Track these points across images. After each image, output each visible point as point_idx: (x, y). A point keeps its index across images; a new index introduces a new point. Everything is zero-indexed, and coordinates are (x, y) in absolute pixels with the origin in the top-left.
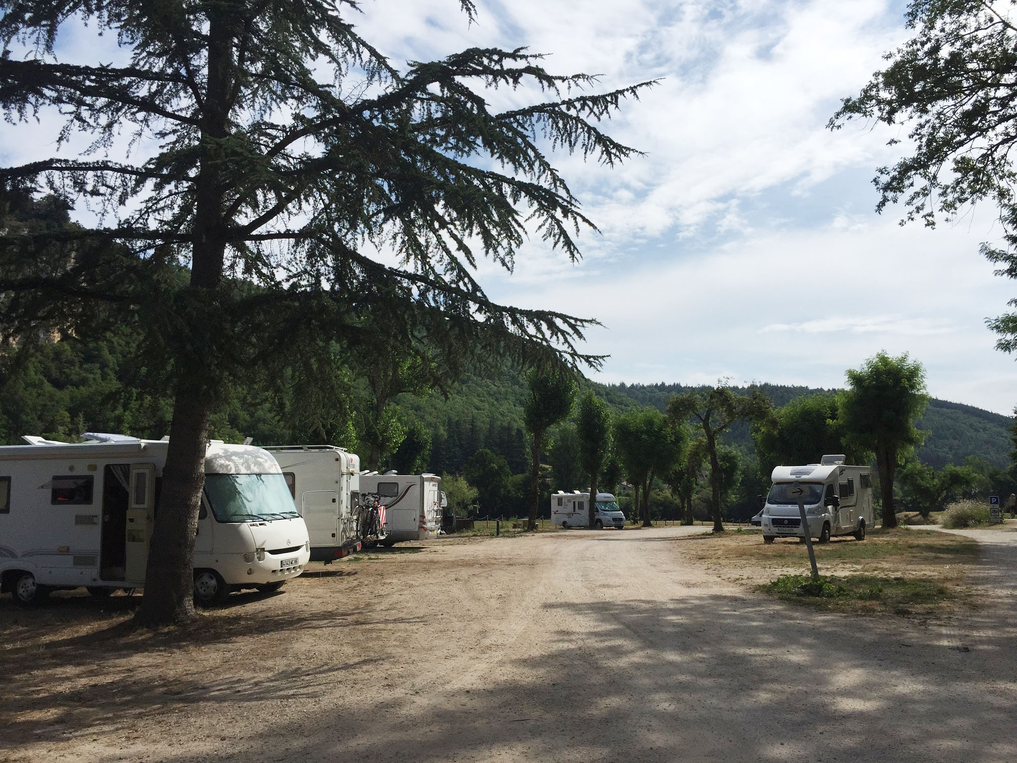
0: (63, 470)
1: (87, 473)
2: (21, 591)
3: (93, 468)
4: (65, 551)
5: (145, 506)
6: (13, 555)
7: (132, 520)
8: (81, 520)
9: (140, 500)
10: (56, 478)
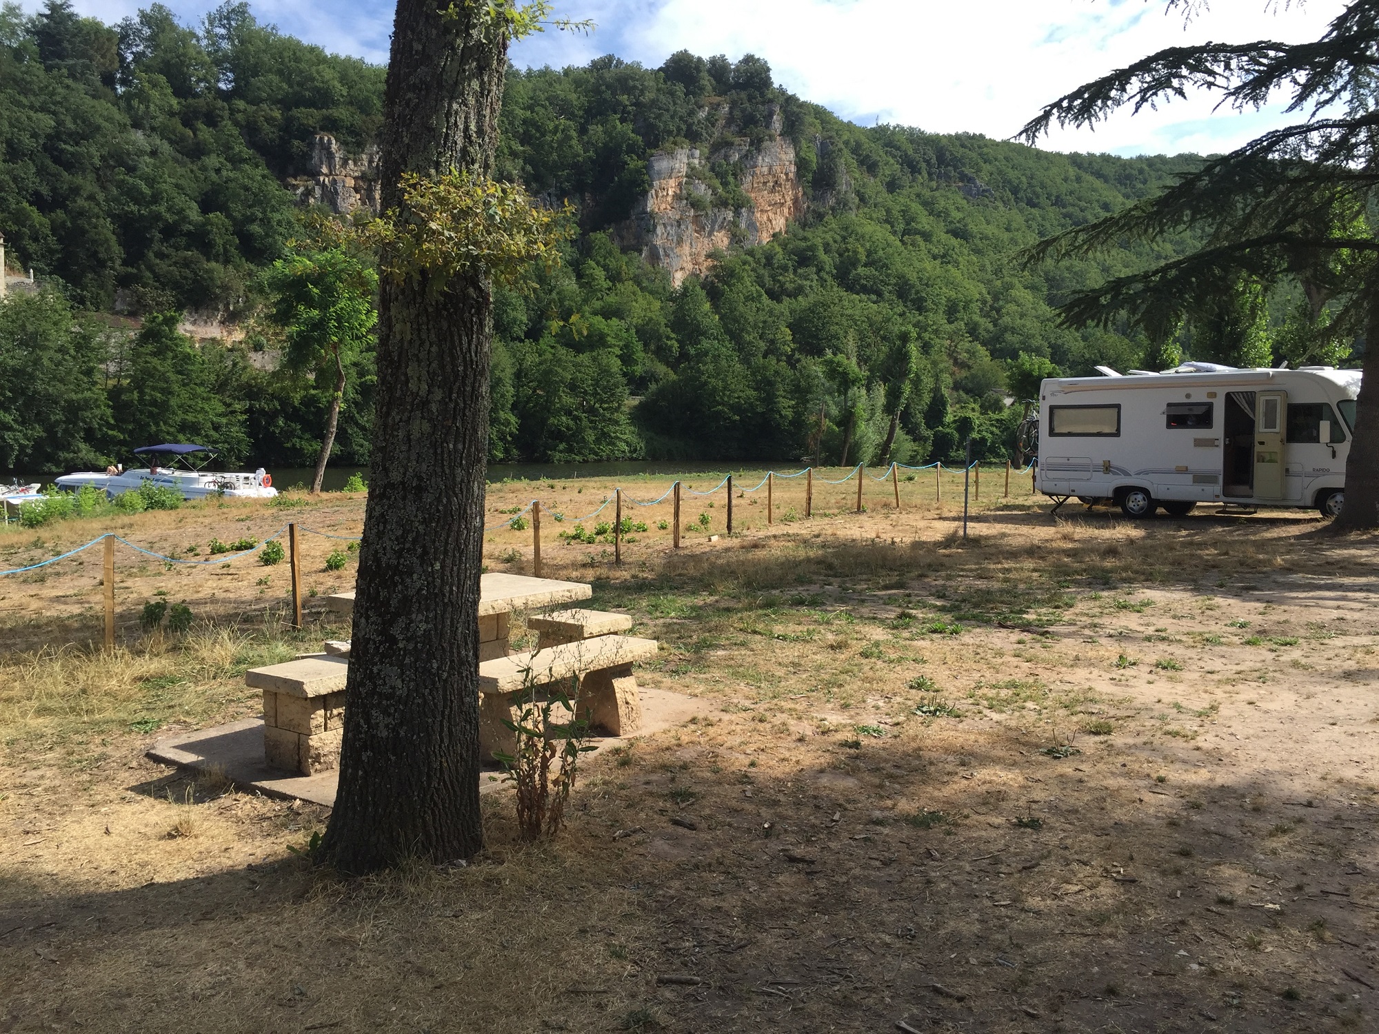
0: (1179, 397)
1: (1205, 399)
2: (1131, 504)
3: (1213, 395)
4: (1183, 470)
5: (1277, 430)
6: (1127, 474)
7: (1262, 443)
8: (1199, 443)
9: (1270, 423)
10: (1169, 405)
